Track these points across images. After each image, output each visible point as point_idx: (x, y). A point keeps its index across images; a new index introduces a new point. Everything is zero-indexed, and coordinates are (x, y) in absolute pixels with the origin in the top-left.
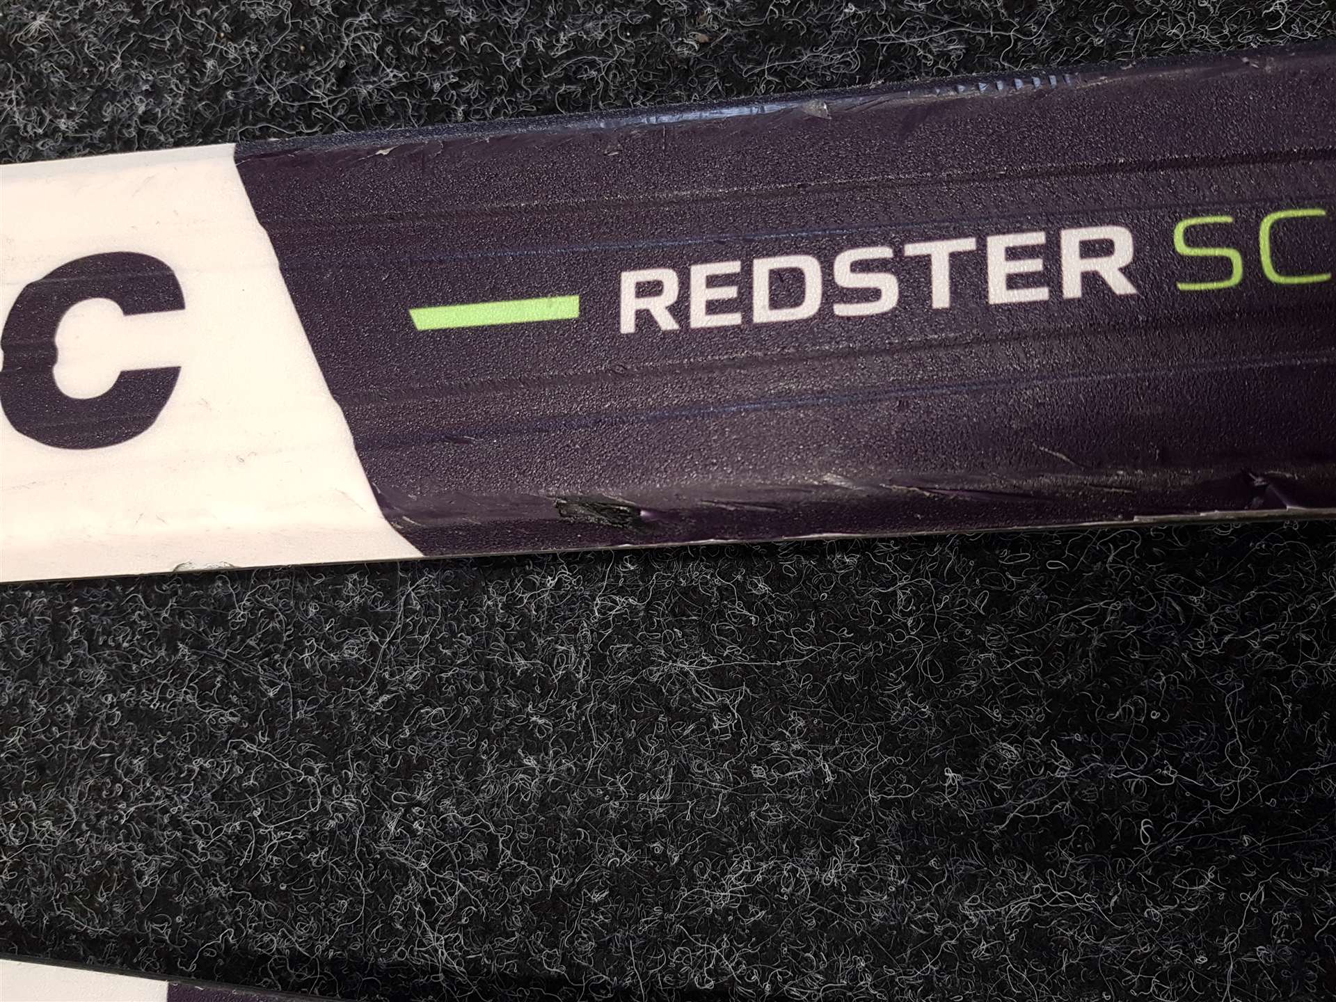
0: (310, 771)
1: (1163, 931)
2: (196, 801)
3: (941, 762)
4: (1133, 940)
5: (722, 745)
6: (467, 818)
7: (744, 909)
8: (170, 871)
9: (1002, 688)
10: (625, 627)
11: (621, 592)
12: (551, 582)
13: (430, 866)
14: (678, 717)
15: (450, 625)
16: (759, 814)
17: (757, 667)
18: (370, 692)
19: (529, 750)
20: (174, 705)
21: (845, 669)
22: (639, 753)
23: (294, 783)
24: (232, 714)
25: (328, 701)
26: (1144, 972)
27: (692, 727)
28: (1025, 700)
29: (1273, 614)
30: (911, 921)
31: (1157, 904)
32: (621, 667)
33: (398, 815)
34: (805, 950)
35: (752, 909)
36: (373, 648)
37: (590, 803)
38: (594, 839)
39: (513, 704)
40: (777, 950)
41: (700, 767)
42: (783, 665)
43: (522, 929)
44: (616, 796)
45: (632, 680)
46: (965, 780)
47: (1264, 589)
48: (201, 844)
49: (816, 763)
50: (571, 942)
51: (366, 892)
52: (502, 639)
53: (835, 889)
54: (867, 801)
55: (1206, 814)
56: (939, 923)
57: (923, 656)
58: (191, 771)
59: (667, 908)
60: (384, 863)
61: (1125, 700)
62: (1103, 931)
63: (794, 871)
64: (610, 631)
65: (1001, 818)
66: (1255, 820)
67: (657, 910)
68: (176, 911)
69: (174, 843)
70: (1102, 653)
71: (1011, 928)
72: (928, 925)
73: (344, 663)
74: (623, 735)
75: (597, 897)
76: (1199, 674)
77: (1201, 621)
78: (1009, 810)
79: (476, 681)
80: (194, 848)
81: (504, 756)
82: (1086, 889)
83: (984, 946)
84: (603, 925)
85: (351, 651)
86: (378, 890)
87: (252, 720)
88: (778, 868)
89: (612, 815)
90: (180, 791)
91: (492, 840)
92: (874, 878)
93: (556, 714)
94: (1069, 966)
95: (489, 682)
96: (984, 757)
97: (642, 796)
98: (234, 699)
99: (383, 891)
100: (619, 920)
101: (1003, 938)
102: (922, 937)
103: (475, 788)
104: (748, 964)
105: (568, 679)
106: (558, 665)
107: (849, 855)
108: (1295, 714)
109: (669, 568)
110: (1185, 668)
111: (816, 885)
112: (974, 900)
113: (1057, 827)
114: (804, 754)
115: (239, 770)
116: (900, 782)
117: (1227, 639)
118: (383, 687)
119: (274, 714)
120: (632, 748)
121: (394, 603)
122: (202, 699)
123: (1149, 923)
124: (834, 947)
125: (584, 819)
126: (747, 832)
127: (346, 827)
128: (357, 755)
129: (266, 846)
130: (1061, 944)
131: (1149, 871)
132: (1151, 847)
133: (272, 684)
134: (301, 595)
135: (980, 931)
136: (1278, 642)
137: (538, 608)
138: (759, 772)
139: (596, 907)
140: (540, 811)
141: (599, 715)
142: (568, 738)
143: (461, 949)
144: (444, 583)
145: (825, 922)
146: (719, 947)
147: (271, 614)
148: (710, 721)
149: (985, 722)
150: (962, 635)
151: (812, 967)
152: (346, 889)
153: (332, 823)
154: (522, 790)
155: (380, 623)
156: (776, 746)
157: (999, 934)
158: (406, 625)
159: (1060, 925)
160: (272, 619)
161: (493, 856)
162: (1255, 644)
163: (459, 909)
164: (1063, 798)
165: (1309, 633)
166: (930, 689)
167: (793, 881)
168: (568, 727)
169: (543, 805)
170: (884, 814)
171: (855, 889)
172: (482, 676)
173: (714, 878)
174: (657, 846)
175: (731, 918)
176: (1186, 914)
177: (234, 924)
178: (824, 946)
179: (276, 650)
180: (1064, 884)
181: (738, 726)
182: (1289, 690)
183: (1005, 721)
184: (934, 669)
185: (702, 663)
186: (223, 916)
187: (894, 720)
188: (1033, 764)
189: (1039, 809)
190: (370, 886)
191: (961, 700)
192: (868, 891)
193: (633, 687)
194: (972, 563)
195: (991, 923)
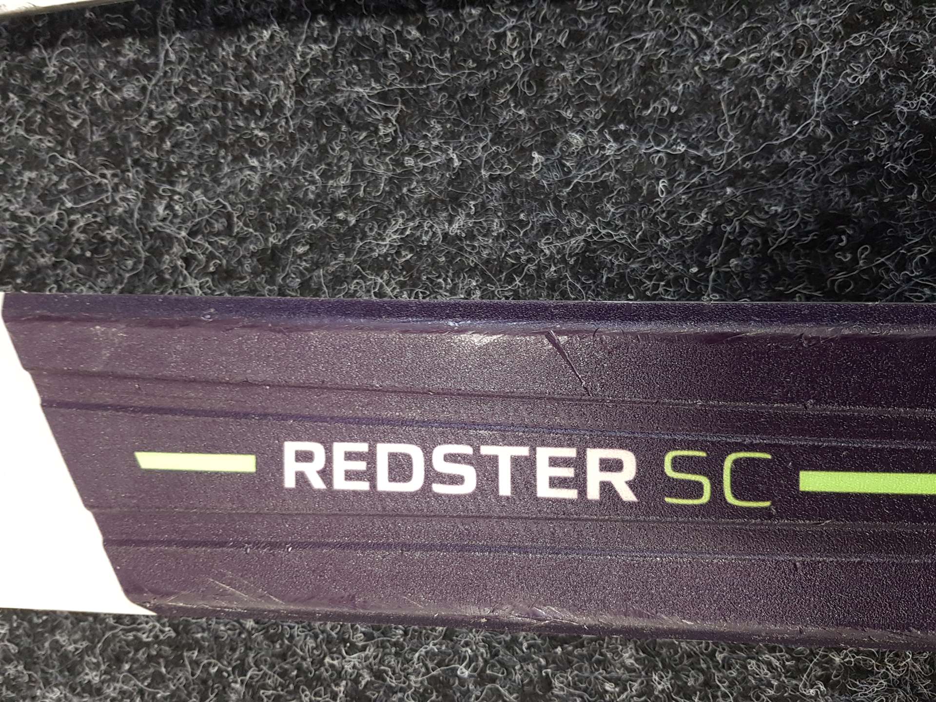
0: (103, 176)
1: (670, 253)
2: (26, 202)
3: (531, 149)
4: (650, 260)
5: (385, 146)
6: (213, 202)
7: (398, 253)
8: (11, 250)
9: (574, 96)
10: (318, 66)
11: (316, 41)
12: (266, 34)
13: (188, 234)
14: (354, 127)
15: (197, 71)
16: (409, 190)
17: (409, 89)
18: (142, 119)
19: (253, 154)
20: (9, 138)
21: (469, 88)
22: (328, 153)
23: (92, 185)
24: (49, 141)
25: (114, 128)
26: (657, 280)
27: (364, 134)
28: (588, 104)
29: (756, 39)
30: (507, 255)
31: (667, 237)
32: (317, 95)
33: (164, 202)
34: (438, 277)
35: (403, 253)
36: (144, 89)
37: (296, 188)
38: (298, 212)
39: (241, 124)
40: (419, 278)
41: (370, 161)
42: (428, 87)
43: (252, 273)
44: (313, 182)
45: (324, 104)
46: (547, 160)
47: (753, 23)
48: (31, 230)
49: (448, 154)
50: (284, 279)
51: (144, 254)
52: (233, 78)
53: (458, 237)
54: (481, 178)
55: (704, 175)
56: (525, 255)
57: (522, 76)
58: (22, 181)
59: (347, 255)
60: (157, 234)
61: (655, 102)
62: (631, 255)
63: (431, 227)
64: (308, 70)
65: (568, 184)
66: (735, 177)
67: (341, 256)
68: (16, 275)
69: (13, 230)
70: (643, 70)
71: (570, 256)
72: (517, 257)
73: (125, 100)
74: (318, 142)
75: (300, 250)
76: (705, 82)
77: (709, 45)
78: (573, 178)
79: (215, 109)
80: (27, 233)
81: (236, 159)
82: (622, 228)
83: (553, 269)
84: (306, 269)
85: (129, 92)
86: (152, 253)
87: (62, 143)
88: (420, 226)
89: (311, 196)
90: (16, 196)
91: (229, 217)
92: (484, 228)
93: (271, 128)
94: (608, 278)
95: (225, 109)
96: (559, 145)
97: (331, 182)
98: (50, 130)
99: (156, 253)
100: (317, 265)
101: (566, 263)
102: (513, 265)
103: (216, 181)
104: (401, 288)
105: (280, 105)
106: (272, 96)
107: (468, 215)
108: (767, 108)
109: (349, 23)
110: (696, 77)
111: (445, 235)
112: (548, 239)
113: (605, 187)
114: (441, 149)
115: (55, 178)
116: (503, 164)
117: (725, 57)
118: (151, 116)
119: (78, 139)
120: (323, 150)
121: (157, 56)
122: (28, 131)
123: (661, 248)
124: (456, 274)
125: (293, 199)
126: (401, 203)
127: (130, 212)
128: (136, 162)
129: (75, 228)
130: (603, 265)
131: (664, 215)
132: (666, 198)
133: (76, 118)
134: (93, 55)
135: (551, 258)
136: (759, 58)
137: (258, 55)
138: (409, 161)
139: (300, 257)
140: (262, 196)
141: (301, 128)
142: (280, 145)
143: (210, 288)
144: (191, 41)
145: (450, 258)
146: (382, 278)
147: (73, 70)
148: (377, 130)
149: (561, 120)
150: (549, 61)
151: (441, 288)
152: (131, 253)
153: (120, 210)
154: (249, 182)
155: (148, 71)
156: (422, 145)
157: (564, 261)
158: (166, 73)
159: (603, 253)
160: (74, 73)
161: (230, 226)
162: (744, 60)
163: (208, 262)
164: (610, 169)
165: (781, 52)
166: (526, 99)
167: (430, 233)
168: (280, 137)
169: (263, 191)
170: (492, 185)
171: (471, 236)
172: (220, 105)
173: (379, 234)
174: (341, 215)
175: (389, 259)
176: (686, 242)
177: (56, 282)
178: (450, 274)
179: (78, 94)
180: (608, 224)
181: (395, 131)
182: (764, 90)
183: (574, 119)
184: (530, 87)
185: (373, 88)
186: (49, 276)
187: (501, 121)
188: (591, 147)
189: (595, 177)
190: (148, 251)
191: (547, 107)
192: (480, 238)
193: (325, 109)
194: (558, 11)
195: (558, 253)
